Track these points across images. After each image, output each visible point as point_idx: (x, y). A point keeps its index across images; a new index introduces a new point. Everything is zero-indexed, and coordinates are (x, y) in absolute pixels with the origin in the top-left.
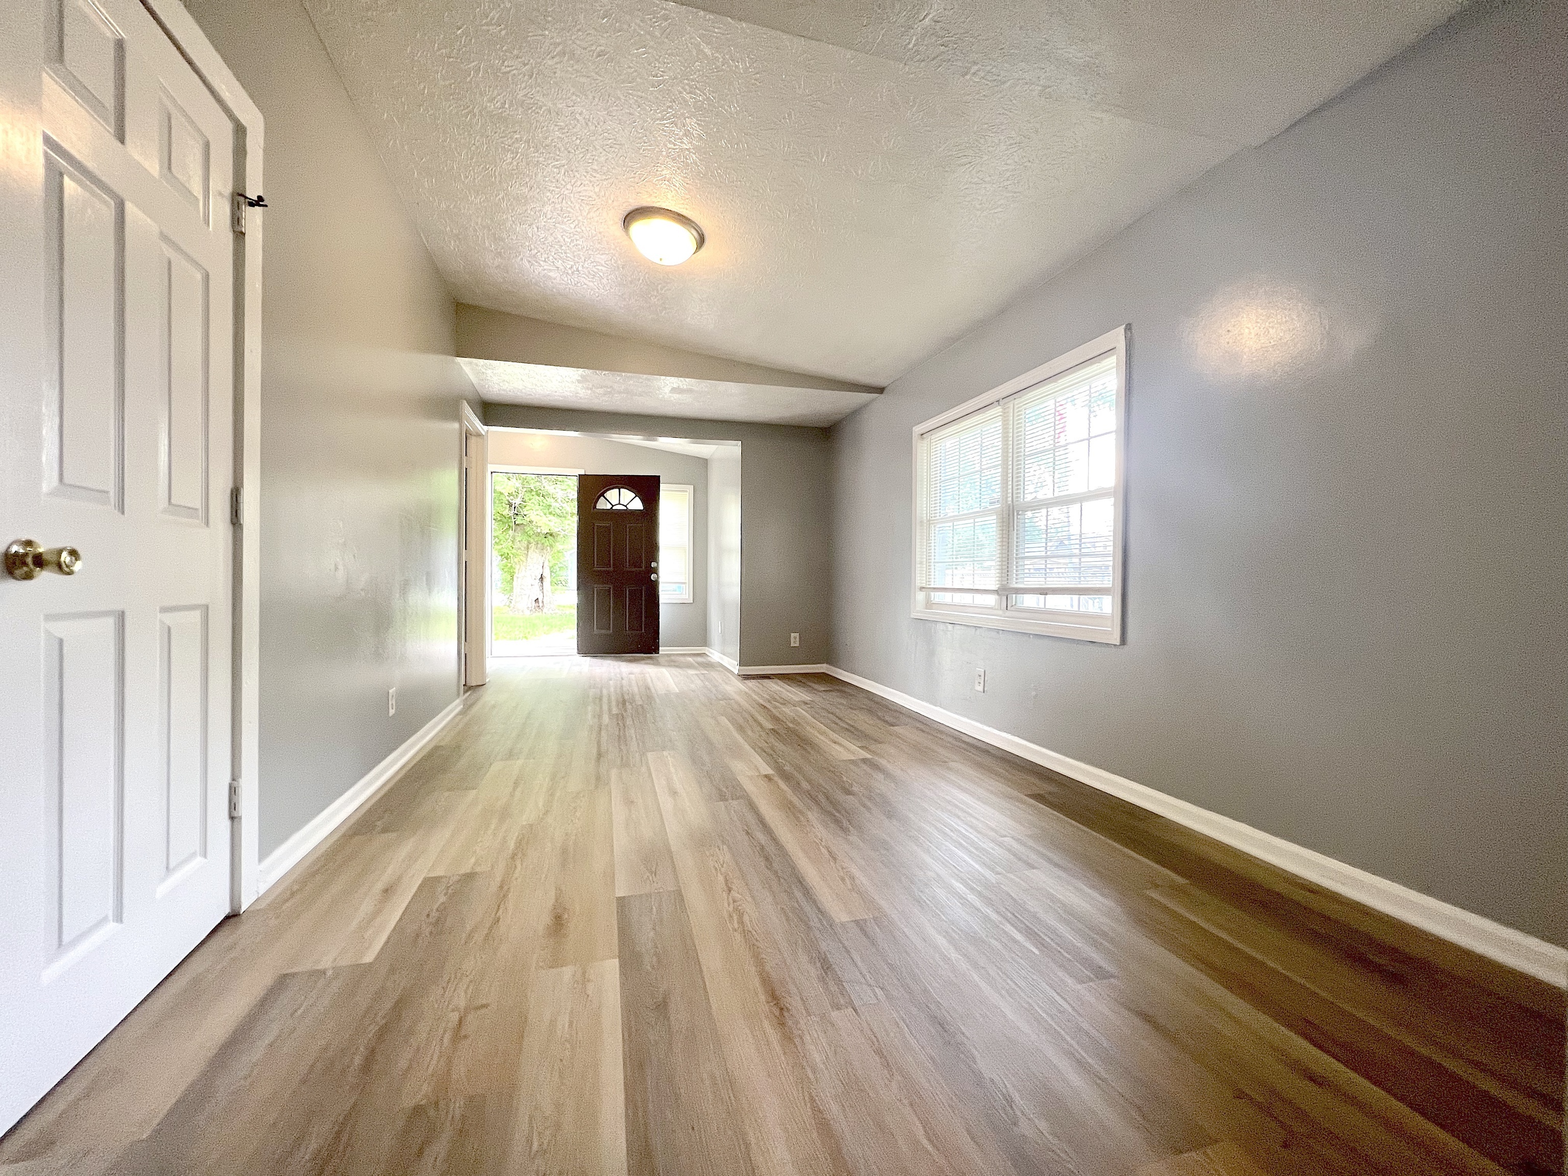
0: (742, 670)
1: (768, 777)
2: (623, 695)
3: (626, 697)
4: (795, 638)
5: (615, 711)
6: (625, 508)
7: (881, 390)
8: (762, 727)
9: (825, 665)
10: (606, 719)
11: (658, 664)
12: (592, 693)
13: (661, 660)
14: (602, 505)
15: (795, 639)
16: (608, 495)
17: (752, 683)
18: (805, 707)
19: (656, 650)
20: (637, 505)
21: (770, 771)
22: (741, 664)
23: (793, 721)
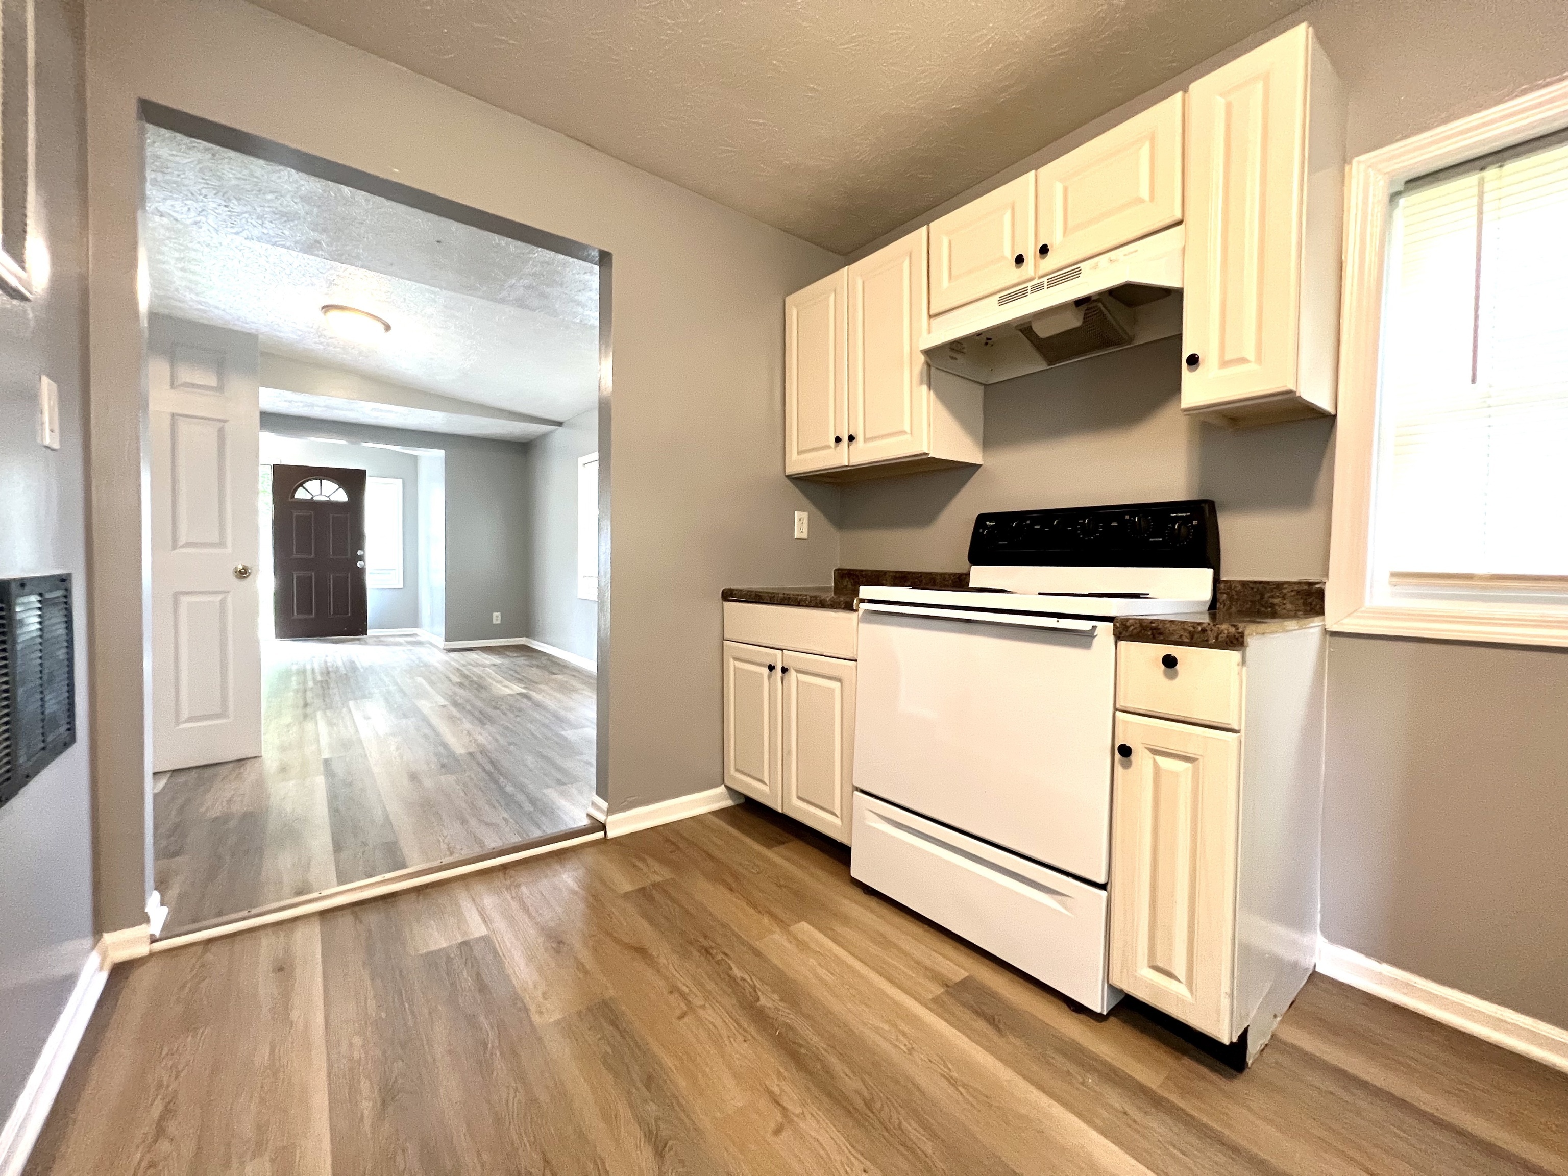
0: (447, 645)
1: (444, 706)
2: (327, 668)
3: (330, 669)
4: (497, 616)
5: (319, 678)
6: (328, 499)
7: (560, 424)
8: (450, 681)
9: (524, 638)
10: (310, 684)
11: (366, 643)
12: (294, 668)
13: (370, 641)
14: (300, 494)
15: (497, 618)
16: (307, 485)
17: (453, 655)
18: (494, 668)
19: (364, 632)
20: (341, 496)
21: (446, 703)
22: (446, 640)
23: (480, 677)
